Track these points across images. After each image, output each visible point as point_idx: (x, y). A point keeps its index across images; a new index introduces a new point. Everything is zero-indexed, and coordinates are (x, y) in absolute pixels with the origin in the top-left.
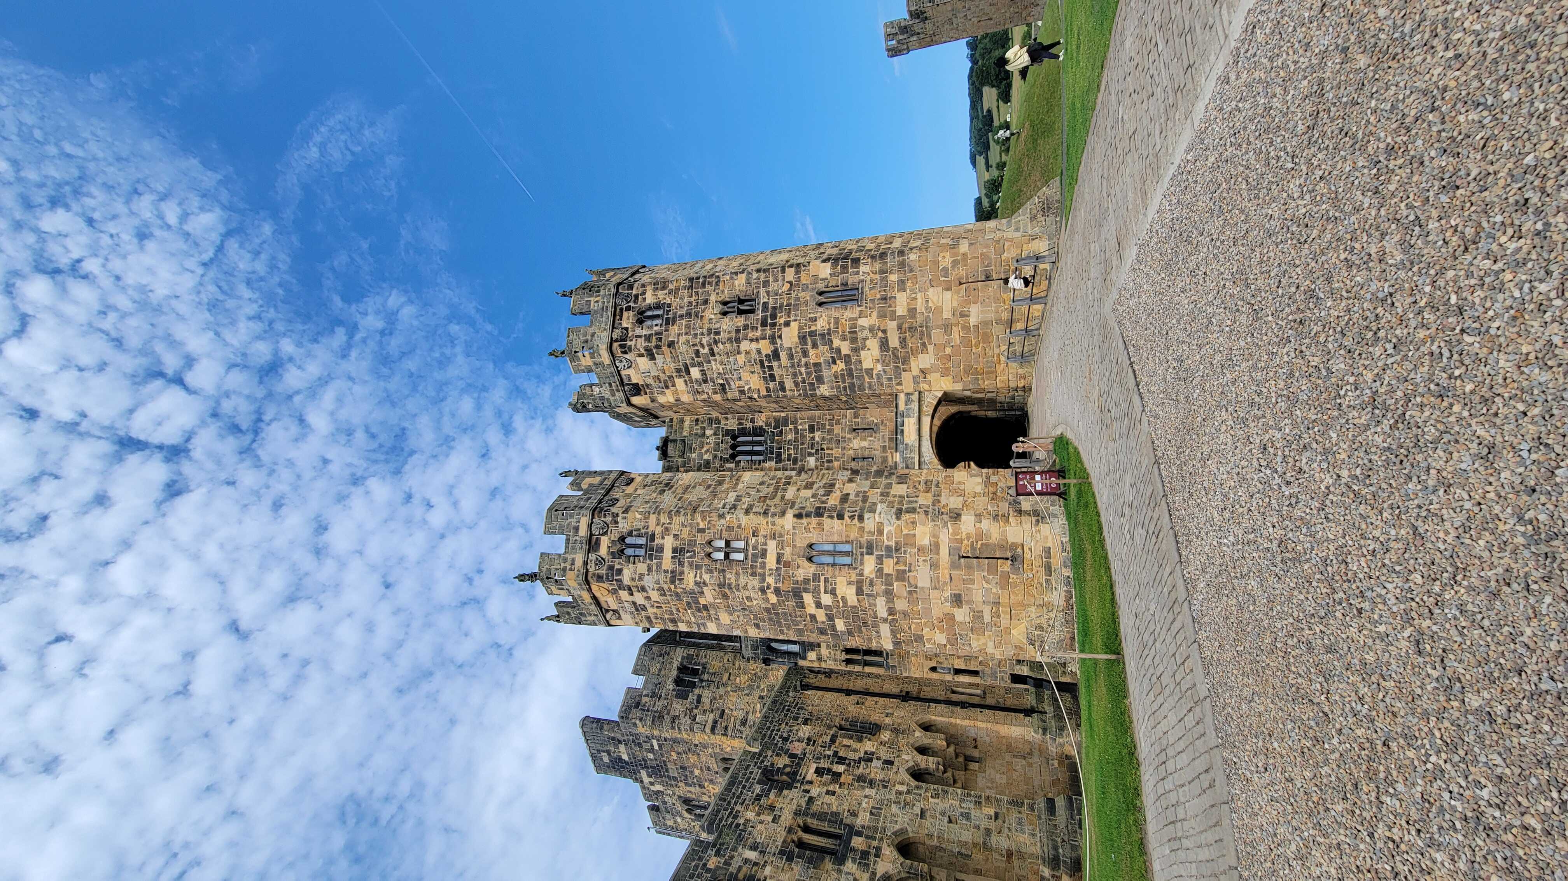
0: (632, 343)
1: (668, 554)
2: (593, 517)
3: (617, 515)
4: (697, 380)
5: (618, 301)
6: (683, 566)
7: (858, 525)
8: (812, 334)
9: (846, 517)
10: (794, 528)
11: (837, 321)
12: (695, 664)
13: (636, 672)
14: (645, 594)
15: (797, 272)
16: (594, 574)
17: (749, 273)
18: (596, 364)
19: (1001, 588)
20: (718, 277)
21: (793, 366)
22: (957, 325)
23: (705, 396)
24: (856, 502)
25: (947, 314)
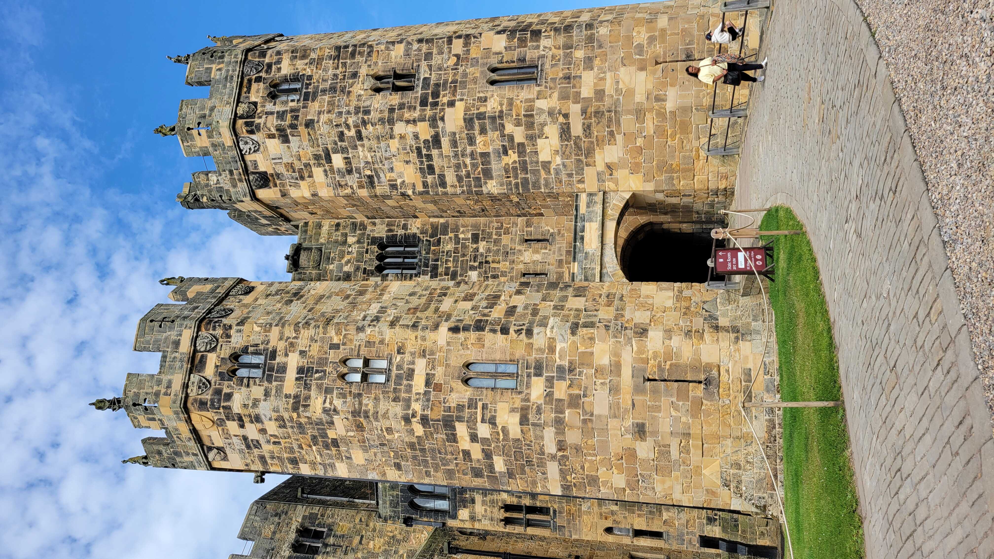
0: (261, 121)
1: (291, 374)
2: (199, 329)
3: (230, 327)
4: (339, 170)
5: (247, 70)
6: (309, 389)
7: (526, 340)
8: (481, 116)
9: (512, 331)
10: (448, 344)
11: (511, 102)
12: (319, 525)
13: (243, 536)
14: (259, 426)
15: (466, 44)
16: (195, 400)
17: (409, 43)
18: (214, 145)
19: (692, 416)
20: (371, 46)
21: (456, 155)
22: (651, 110)
23: (348, 191)
24: (524, 316)
25: (640, 98)
